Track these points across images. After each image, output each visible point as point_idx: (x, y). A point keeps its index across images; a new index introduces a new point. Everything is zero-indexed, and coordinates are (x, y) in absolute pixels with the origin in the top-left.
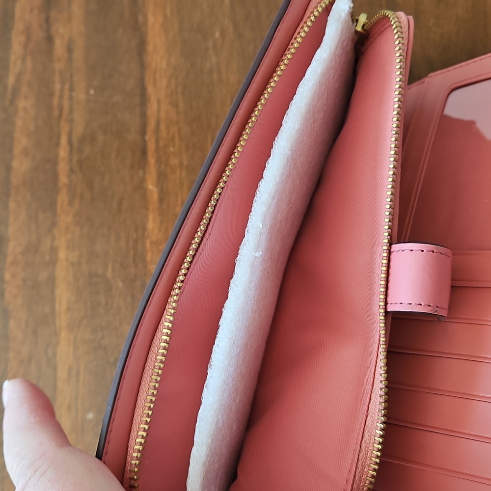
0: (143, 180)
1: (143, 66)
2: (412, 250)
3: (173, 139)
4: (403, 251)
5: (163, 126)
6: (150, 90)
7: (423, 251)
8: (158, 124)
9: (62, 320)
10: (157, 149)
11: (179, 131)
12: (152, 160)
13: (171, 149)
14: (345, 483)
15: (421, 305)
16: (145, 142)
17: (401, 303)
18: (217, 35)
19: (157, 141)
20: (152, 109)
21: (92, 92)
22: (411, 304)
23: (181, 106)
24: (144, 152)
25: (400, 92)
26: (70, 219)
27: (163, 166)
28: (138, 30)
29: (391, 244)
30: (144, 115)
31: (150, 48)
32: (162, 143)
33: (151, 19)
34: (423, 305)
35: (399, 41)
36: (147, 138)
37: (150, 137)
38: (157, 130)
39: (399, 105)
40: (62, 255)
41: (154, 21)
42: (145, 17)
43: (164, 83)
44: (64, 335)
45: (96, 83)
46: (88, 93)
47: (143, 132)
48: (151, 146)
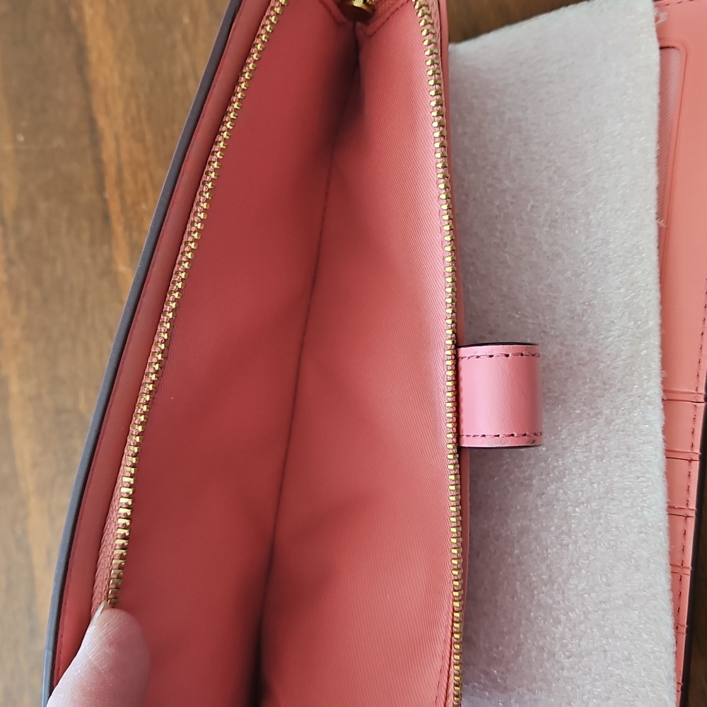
0: (110, 261)
1: (87, 87)
2: (491, 356)
3: (144, 191)
4: (478, 357)
5: (127, 174)
6: (102, 122)
7: (507, 356)
8: (120, 170)
9: (29, 482)
10: (124, 210)
11: (151, 176)
12: (118, 228)
13: (144, 206)
14: (434, 700)
15: (513, 435)
16: (105, 201)
17: (484, 436)
18: (186, 20)
19: (122, 198)
20: (109, 150)
21: (21, 138)
22: (498, 436)
23: (149, 138)
24: (106, 217)
25: (438, 112)
26: (17, 333)
27: (135, 235)
28: (72, 31)
29: (457, 345)
30: (98, 162)
31: (93, 56)
32: (129, 200)
33: (88, 12)
34: (516, 435)
35: (428, 30)
36: (107, 195)
37: (111, 193)
38: (120, 181)
39: (441, 132)
40: (14, 387)
41: (92, 15)
42: (80, 10)
43: (119, 108)
44: (33, 502)
45: (24, 124)
46: (15, 141)
47: (101, 188)
48: (115, 207)
